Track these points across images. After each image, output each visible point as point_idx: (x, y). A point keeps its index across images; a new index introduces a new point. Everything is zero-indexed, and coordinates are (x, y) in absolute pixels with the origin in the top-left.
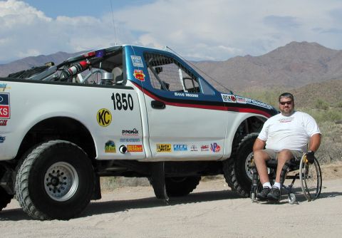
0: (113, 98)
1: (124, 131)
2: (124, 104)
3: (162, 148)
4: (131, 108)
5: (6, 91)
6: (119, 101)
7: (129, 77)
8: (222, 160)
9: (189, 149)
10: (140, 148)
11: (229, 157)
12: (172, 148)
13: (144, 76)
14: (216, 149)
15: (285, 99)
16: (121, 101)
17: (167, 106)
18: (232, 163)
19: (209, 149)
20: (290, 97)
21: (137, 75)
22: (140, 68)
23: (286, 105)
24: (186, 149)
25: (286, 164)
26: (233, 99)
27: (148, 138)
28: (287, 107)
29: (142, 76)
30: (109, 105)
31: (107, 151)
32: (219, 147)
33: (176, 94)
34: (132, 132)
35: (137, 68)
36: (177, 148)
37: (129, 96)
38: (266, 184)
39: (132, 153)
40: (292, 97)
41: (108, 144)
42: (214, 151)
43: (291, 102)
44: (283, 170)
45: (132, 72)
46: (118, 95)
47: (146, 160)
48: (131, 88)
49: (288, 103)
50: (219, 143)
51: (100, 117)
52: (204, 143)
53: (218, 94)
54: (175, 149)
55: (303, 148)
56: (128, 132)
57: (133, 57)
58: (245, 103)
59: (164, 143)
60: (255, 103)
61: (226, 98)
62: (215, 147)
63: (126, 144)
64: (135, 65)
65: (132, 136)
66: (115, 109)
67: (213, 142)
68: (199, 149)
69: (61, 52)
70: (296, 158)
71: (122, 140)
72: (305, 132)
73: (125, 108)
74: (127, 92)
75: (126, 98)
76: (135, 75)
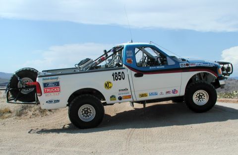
0: (113, 75)
1: (120, 90)
2: (120, 77)
3: (142, 96)
4: (124, 79)
5: (58, 80)
6: (116, 76)
9: (159, 94)
10: (130, 97)
11: (183, 95)
12: (148, 95)
14: (175, 92)
16: (118, 76)
24: (157, 94)
26: (187, 65)
29: (131, 61)
30: (111, 79)
31: (111, 100)
32: (177, 91)
34: (124, 90)
37: (123, 72)
41: (111, 97)
46: (116, 73)
48: (124, 68)
50: (177, 89)
51: (106, 85)
52: (168, 90)
54: (150, 95)
56: (122, 90)
57: (127, 52)
59: (143, 93)
60: (202, 65)
61: (183, 65)
63: (122, 96)
64: (128, 56)
65: (125, 92)
66: (114, 80)
67: (173, 89)
68: (165, 93)
71: (119, 94)
73: (120, 79)
74: (121, 71)
75: (121, 74)
76: (127, 61)
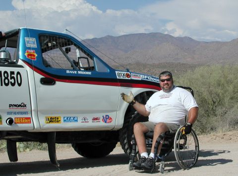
1: (10, 105)
2: (12, 81)
3: (51, 120)
4: (20, 85)
6: (6, 78)
7: (21, 56)
8: (114, 130)
9: (80, 120)
10: (29, 120)
11: (121, 127)
12: (62, 119)
13: (36, 55)
14: (108, 120)
15: (164, 77)
16: (9, 78)
17: (57, 82)
18: (125, 133)
19: (101, 120)
20: (169, 75)
21: (28, 55)
22: (33, 49)
23: (166, 82)
24: (77, 121)
25: (160, 136)
26: (128, 76)
27: (37, 112)
28: (167, 84)
29: (34, 56)
32: (111, 119)
33: (68, 72)
34: (20, 106)
35: (30, 48)
36: (68, 119)
37: (18, 73)
38: (144, 154)
39: (19, 125)
40: (170, 75)
42: (106, 122)
43: (170, 79)
44: (157, 142)
45: (24, 52)
46: (6, 72)
47: (35, 131)
49: (168, 80)
50: (110, 115)
52: (96, 116)
53: (113, 71)
54: (65, 121)
55: (180, 121)
56: (16, 106)
57: (27, 39)
58: (140, 79)
59: (53, 116)
60: (151, 79)
61: (120, 75)
62: (107, 119)
63: (13, 117)
64: (28, 45)
65: (20, 109)
66: (2, 85)
67: (104, 115)
68: (90, 120)
69: (109, 36)
70: (171, 131)
71: (9, 113)
72: (183, 106)
73: (13, 85)
74: (15, 70)
75: (15, 76)
76: (26, 54)
